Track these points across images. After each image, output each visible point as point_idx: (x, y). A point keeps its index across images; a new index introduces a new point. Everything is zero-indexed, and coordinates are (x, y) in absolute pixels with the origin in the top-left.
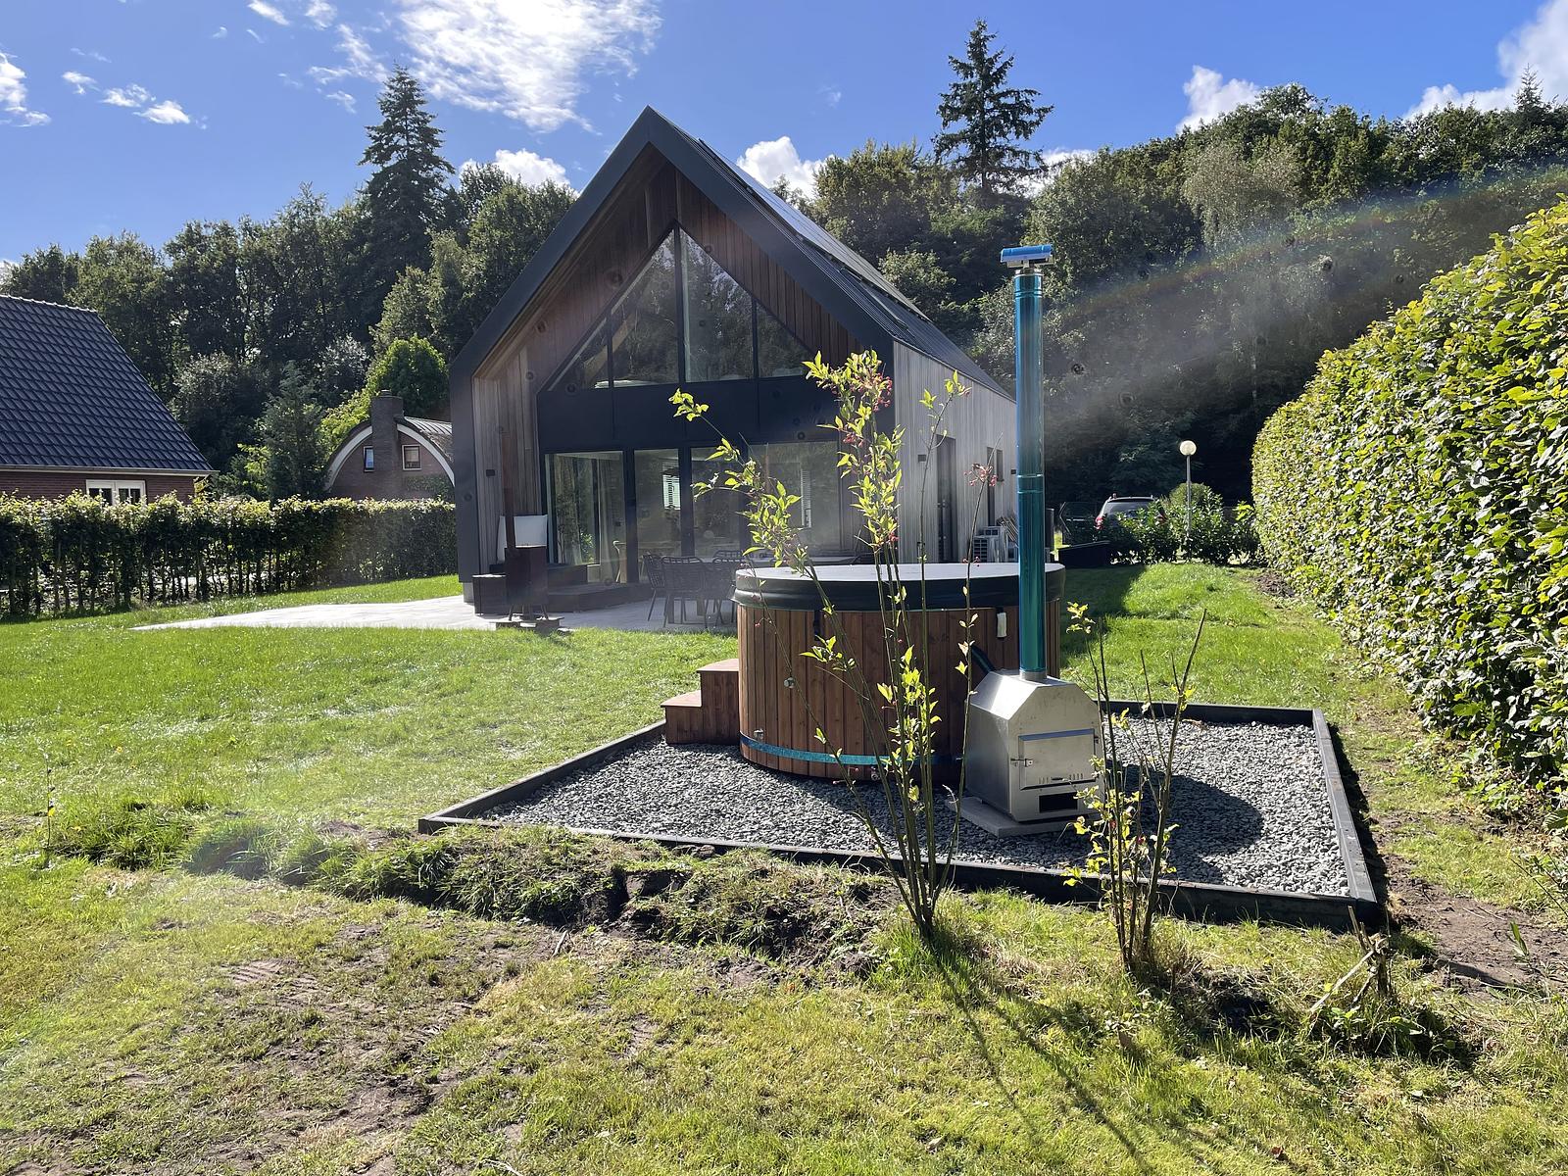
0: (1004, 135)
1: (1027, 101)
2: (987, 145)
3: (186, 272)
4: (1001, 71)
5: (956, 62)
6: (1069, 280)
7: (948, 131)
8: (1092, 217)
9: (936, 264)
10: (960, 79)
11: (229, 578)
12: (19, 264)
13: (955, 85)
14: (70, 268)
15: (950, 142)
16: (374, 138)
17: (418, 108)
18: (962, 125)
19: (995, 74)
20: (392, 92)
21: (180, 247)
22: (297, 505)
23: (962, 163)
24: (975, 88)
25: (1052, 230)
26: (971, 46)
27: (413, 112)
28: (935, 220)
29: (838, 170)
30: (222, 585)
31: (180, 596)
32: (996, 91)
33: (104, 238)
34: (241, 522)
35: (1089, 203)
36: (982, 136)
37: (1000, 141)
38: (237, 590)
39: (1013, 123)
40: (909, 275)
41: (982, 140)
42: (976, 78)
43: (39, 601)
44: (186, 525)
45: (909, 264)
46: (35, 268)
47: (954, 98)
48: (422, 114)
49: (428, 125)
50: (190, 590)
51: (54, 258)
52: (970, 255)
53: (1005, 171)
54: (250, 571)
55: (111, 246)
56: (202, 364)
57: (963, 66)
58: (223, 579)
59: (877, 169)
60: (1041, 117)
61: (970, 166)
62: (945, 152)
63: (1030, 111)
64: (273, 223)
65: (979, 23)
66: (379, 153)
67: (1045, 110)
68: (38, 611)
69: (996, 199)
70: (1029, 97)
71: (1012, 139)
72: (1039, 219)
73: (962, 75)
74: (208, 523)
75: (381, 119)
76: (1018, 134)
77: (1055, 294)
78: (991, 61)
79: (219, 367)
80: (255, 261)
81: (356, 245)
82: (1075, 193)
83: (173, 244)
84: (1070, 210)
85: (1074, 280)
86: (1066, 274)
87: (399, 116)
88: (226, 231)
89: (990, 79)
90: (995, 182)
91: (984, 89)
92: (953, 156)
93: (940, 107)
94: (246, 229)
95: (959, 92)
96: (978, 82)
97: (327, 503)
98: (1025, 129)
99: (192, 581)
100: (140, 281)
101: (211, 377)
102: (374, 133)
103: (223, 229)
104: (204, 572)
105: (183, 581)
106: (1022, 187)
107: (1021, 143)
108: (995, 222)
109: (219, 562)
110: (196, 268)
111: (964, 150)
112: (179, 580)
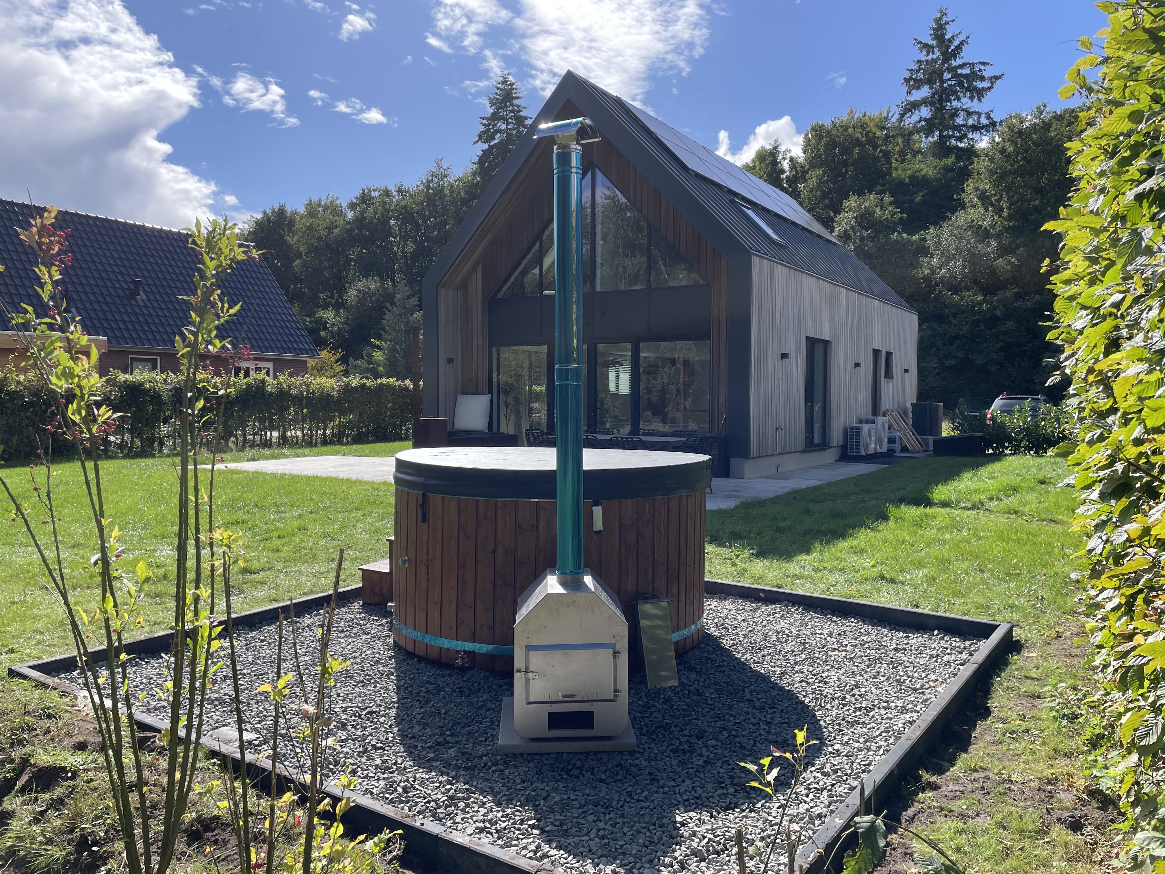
0: (958, 99)
1: (980, 70)
2: (945, 108)
3: (359, 220)
4: (959, 48)
5: (920, 43)
6: (1005, 214)
7: (912, 98)
8: (1029, 162)
9: (891, 203)
10: (923, 56)
11: (303, 433)
12: (259, 216)
13: (918, 61)
14: (290, 220)
15: (914, 106)
16: (484, 125)
17: (516, 102)
18: (925, 92)
19: (953, 50)
20: (498, 91)
21: (356, 205)
22: (355, 382)
23: (923, 123)
24: (936, 63)
25: (992, 173)
26: (934, 29)
27: (512, 105)
28: (896, 169)
29: (819, 132)
30: (297, 437)
31: (266, 444)
32: (954, 64)
33: (315, 199)
34: (313, 392)
35: (1026, 151)
36: (941, 100)
37: (955, 104)
38: (309, 443)
39: (968, 89)
40: (866, 213)
41: (941, 104)
42: (937, 54)
43: (161, 444)
44: (271, 394)
45: (867, 204)
46: (269, 220)
47: (918, 71)
48: (518, 106)
49: (522, 114)
50: (273, 440)
51: (281, 213)
52: (922, 196)
53: (958, 128)
54: (318, 428)
55: (319, 205)
56: (361, 285)
57: (926, 46)
58: (299, 434)
59: (850, 131)
60: (992, 84)
61: (930, 127)
62: (908, 115)
63: (982, 78)
64: (418, 186)
65: (941, 11)
66: (486, 136)
67: (997, 78)
68: (161, 451)
69: (949, 151)
70: (982, 68)
71: (966, 102)
72: (981, 165)
73: (924, 53)
74: (288, 393)
75: (490, 111)
76: (972, 98)
77: (993, 226)
78: (950, 41)
79: (373, 286)
80: (401, 214)
81: (469, 201)
82: (1015, 143)
83: (352, 202)
84: (1009, 156)
85: (1010, 215)
86: (1002, 210)
87: (502, 108)
88: (387, 193)
89: (948, 55)
90: (950, 137)
91: (943, 64)
92: (915, 117)
93: (905, 79)
94: (399, 191)
95: (923, 66)
96: (938, 58)
97: (379, 381)
98: (980, 93)
99: (275, 434)
100: (330, 228)
101: (367, 293)
102: (484, 121)
103: (384, 191)
104: (284, 427)
105: (268, 434)
106: (973, 139)
107: (975, 106)
108: (947, 169)
109: (295, 421)
110: (365, 218)
111: (925, 112)
112: (266, 433)
